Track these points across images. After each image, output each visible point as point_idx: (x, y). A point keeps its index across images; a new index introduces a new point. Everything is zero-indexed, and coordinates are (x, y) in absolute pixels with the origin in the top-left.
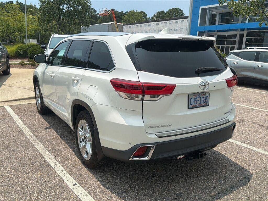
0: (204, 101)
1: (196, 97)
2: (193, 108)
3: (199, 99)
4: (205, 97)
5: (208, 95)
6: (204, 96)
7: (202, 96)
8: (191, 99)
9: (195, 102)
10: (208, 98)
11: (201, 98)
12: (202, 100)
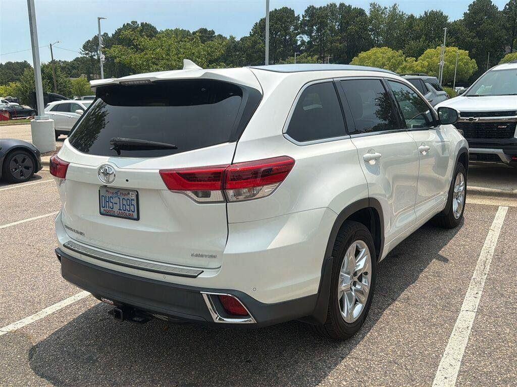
0: (128, 207)
1: (110, 195)
2: (107, 215)
3: (116, 200)
4: (128, 200)
5: (134, 197)
6: (126, 197)
7: (123, 197)
8: (103, 197)
9: (111, 205)
10: (134, 203)
11: (121, 200)
12: (123, 205)
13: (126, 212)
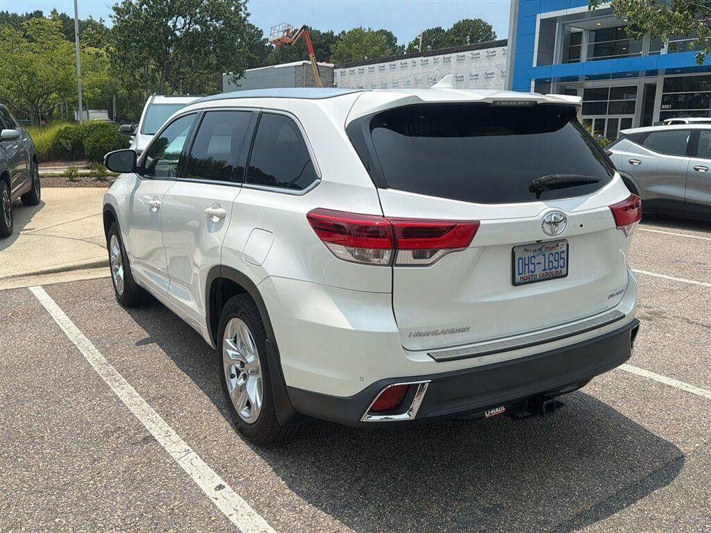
0: (555, 264)
1: (532, 254)
2: (524, 283)
3: (540, 259)
4: (557, 255)
5: (564, 248)
6: (554, 252)
7: (549, 252)
8: (521, 260)
9: (532, 267)
10: (564, 255)
11: (547, 256)
12: (549, 262)
13: (554, 270)
